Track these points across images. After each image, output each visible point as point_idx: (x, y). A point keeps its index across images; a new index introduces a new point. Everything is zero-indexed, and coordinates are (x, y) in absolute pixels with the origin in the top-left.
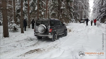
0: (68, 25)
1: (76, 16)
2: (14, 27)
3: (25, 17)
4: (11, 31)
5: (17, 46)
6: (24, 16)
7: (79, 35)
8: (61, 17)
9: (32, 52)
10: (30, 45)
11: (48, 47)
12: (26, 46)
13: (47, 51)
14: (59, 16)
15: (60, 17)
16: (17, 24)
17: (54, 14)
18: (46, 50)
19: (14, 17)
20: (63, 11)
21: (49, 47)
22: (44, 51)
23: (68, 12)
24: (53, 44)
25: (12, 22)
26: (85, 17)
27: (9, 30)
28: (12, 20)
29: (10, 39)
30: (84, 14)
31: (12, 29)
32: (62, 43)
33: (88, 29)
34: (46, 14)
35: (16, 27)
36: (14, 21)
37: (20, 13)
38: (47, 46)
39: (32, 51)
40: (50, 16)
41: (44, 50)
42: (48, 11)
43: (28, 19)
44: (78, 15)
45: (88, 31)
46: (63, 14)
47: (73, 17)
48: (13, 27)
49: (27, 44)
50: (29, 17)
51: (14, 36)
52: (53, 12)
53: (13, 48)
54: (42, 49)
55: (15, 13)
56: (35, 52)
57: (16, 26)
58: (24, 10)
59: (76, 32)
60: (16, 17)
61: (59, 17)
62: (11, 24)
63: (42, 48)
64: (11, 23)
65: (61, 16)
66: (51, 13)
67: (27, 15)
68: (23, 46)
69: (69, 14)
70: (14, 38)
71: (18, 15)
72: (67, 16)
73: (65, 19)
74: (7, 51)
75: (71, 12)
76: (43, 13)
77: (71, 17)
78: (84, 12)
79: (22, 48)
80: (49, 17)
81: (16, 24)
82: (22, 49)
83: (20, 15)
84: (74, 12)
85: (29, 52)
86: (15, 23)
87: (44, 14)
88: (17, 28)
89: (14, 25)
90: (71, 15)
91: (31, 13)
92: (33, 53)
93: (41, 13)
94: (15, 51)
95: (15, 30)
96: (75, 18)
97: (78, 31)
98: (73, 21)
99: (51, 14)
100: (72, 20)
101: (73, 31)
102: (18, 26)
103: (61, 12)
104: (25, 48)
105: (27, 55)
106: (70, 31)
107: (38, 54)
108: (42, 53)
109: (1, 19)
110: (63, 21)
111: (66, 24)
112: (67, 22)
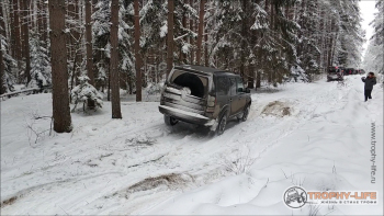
0: (278, 91)
1: (309, 58)
2: (89, 96)
3: (125, 62)
4: (79, 111)
5: (101, 164)
6: (121, 58)
7: (322, 129)
8: (253, 62)
9: (151, 182)
10: (143, 159)
11: (206, 170)
12: (131, 162)
13: (202, 183)
14: (244, 55)
15: (250, 61)
16: (99, 85)
17: (225, 51)
18: (199, 179)
19: (89, 61)
20: (260, 40)
21: (210, 168)
22: (194, 181)
23: (279, 41)
24: (223, 161)
25: (81, 78)
26: (342, 61)
27: (72, 107)
28: (79, 74)
29: (74, 138)
30: (338, 48)
31: (80, 106)
32: (259, 157)
33: (356, 107)
34: (198, 51)
35: (94, 97)
36: (87, 77)
37: (108, 49)
38: (201, 167)
39: (151, 179)
40: (211, 58)
41: (193, 178)
42: (206, 40)
43: (134, 71)
44: (318, 54)
45: (354, 113)
46: (260, 49)
47: (299, 61)
48: (85, 98)
49: (134, 155)
50: (139, 64)
51: (89, 129)
52: (223, 43)
53: (87, 169)
54: (184, 176)
55: (89, 46)
56: (161, 186)
57: (93, 95)
58: (120, 37)
59: (309, 117)
60: (95, 61)
61: (243, 60)
62: (76, 88)
63: (186, 173)
64: (78, 82)
65: (251, 56)
66: (214, 45)
67: (130, 56)
68: (119, 162)
69: (284, 51)
70: (89, 135)
71: (100, 56)
72: (274, 58)
73: (266, 70)
74: (68, 180)
75: (292, 42)
76: (186, 47)
77: (291, 59)
78: (338, 43)
79: (116, 169)
80: (207, 62)
81: (93, 88)
82: (118, 175)
83: (109, 56)
84: (300, 41)
85: (141, 183)
86: (89, 82)
87: (191, 50)
88: (99, 101)
89: (89, 89)
90: (290, 52)
91: (144, 49)
92: (154, 186)
93: (181, 46)
94: (91, 180)
95: (91, 107)
96: (307, 64)
97: (317, 112)
98: (296, 77)
99: (216, 48)
100: (293, 72)
101: (297, 112)
102: (99, 94)
103: (254, 41)
104: (126, 169)
105: (137, 194)
106: (286, 112)
107: (174, 192)
108: (186, 190)
109: (42, 70)
110: (259, 74)
111: (272, 87)
112: (274, 77)
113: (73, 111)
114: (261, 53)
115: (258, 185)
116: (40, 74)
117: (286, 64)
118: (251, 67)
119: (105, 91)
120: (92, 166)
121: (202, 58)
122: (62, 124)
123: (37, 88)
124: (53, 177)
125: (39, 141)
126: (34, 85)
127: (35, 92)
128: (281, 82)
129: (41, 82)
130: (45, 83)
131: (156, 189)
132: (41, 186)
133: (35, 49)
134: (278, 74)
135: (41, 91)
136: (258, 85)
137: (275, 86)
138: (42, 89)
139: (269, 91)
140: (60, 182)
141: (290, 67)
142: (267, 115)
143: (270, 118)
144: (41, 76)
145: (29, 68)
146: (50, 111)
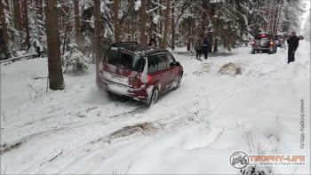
0: (231, 54)
1: (258, 27)
2: (77, 60)
3: (106, 32)
4: (70, 73)
5: (88, 115)
6: (102, 28)
7: (268, 85)
8: (212, 30)
9: (129, 130)
10: (122, 111)
11: (172, 120)
12: (113, 114)
13: (170, 130)
14: (204, 24)
15: (209, 29)
16: (85, 51)
17: (189, 21)
18: (167, 126)
19: (77, 31)
20: (217, 12)
21: (175, 118)
22: (163, 129)
23: (233, 12)
24: (186, 112)
25: (71, 45)
26: (285, 29)
27: (64, 69)
28: (69, 42)
29: (66, 94)
30: (282, 18)
31: (71, 68)
32: (216, 109)
34: (166, 22)
35: (81, 60)
36: (75, 45)
37: (92, 21)
38: (168, 117)
39: (129, 127)
40: (177, 27)
41: (162, 126)
42: (173, 12)
43: (113, 39)
44: (265, 24)
45: (294, 73)
46: (218, 19)
47: (249, 29)
48: (74, 61)
49: (115, 108)
50: (117, 33)
51: (77, 87)
52: (187, 14)
53: (77, 119)
54: (155, 125)
55: (77, 19)
56: (137, 133)
57: (81, 59)
58: (102, 10)
59: (257, 76)
60: (82, 31)
61: (204, 29)
62: (67, 54)
63: (157, 122)
64: (68, 49)
65: (210, 25)
66: (180, 16)
67: (110, 26)
68: (103, 113)
69: (237, 21)
70: (78, 92)
71: (85, 27)
72: (229, 27)
73: (222, 37)
74: (62, 129)
75: (244, 13)
76: (156, 19)
77: (243, 28)
78: (283, 13)
79: (100, 119)
80: (173, 30)
81: (81, 53)
82: (102, 124)
83: (93, 27)
84: (251, 12)
85: (120, 131)
86: (78, 48)
87: (161, 21)
88: (85, 64)
89: (77, 54)
90: (242, 21)
91: (122, 21)
92: (131, 133)
93: (152, 18)
94: (81, 128)
95: (79, 68)
96: (255, 31)
97: (264, 72)
98: (246, 42)
99: (181, 19)
100: (245, 39)
101: (247, 71)
102: (86, 58)
103: (213, 13)
104: (108, 119)
105: (117, 139)
106: (238, 71)
107: (147, 138)
108: (157, 135)
109: (39, 39)
110: (216, 40)
111: (227, 51)
112: (228, 43)
113: (65, 72)
114: (219, 23)
115: (215, 132)
116: (38, 42)
117: (239, 32)
118: (210, 34)
119: (91, 55)
120: (80, 117)
121: (170, 27)
122: (56, 83)
123: (35, 53)
124: (50, 126)
125: (38, 96)
126: (33, 51)
127: (34, 57)
128: (234, 47)
129: (38, 48)
130: (42, 50)
131: (132, 136)
132: (41, 133)
133: (33, 22)
134: (231, 40)
135: (39, 56)
136: (216, 50)
137: (229, 50)
138: (39, 54)
139: (224, 54)
140: (56, 130)
141: (242, 34)
142: (222, 74)
143: (225, 77)
144: (38, 44)
145: (28, 37)
146: (46, 73)
